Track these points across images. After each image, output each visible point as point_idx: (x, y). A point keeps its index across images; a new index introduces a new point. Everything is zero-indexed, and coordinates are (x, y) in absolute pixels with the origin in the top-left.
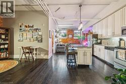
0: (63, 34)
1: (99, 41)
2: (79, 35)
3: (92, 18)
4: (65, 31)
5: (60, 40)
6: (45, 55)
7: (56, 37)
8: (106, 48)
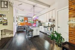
0: (21, 20)
1: (41, 24)
2: (31, 21)
3: (38, 13)
4: (22, 18)
5: (19, 24)
6: (10, 34)
7: (17, 21)
8: (44, 27)
